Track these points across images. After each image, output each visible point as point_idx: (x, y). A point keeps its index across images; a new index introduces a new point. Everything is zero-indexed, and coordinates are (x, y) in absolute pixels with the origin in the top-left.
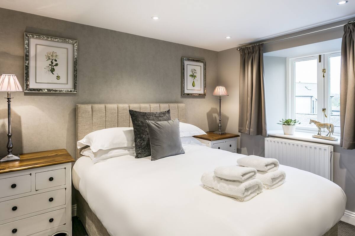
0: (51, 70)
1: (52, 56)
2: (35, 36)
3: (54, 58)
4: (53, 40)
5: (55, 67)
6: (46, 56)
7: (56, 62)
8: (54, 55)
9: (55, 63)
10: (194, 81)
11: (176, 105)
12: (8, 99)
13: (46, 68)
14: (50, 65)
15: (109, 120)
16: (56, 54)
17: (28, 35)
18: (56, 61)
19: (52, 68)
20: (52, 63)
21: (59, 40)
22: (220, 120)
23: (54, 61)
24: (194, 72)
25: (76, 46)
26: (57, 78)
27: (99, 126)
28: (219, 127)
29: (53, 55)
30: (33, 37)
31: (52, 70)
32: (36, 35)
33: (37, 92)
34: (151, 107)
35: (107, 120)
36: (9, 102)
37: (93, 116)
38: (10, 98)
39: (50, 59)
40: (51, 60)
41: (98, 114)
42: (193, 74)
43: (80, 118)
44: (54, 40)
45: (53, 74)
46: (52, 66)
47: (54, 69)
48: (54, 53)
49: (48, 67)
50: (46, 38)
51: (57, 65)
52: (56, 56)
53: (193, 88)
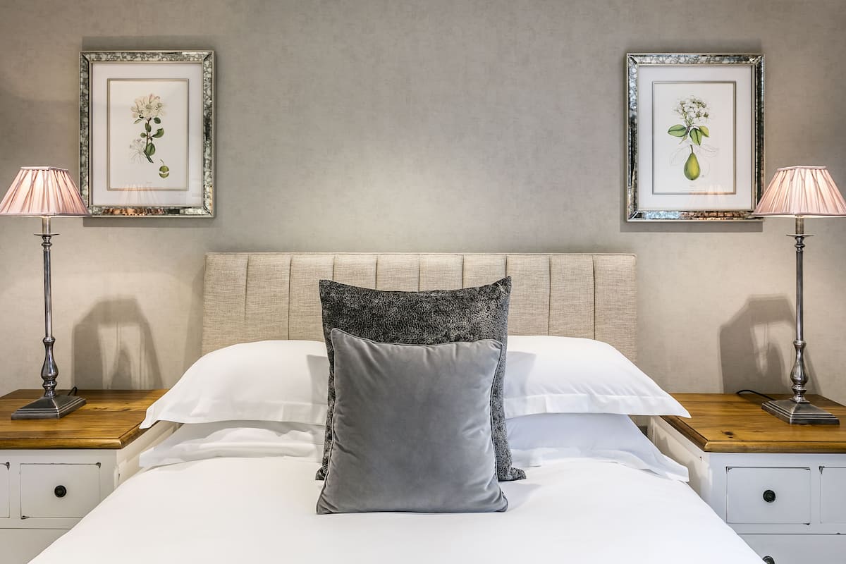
0: (145, 152)
1: (148, 108)
2: (104, 57)
3: (153, 114)
4: (146, 59)
5: (155, 141)
6: (133, 109)
7: (159, 126)
8: (154, 104)
9: (155, 128)
10: (692, 155)
11: (585, 261)
12: (44, 236)
13: (132, 144)
14: (143, 135)
15: (302, 309)
16: (157, 101)
17: (87, 57)
18: (158, 121)
19: (147, 145)
20: (149, 129)
21: (162, 58)
22: (796, 347)
23: (152, 123)
24: (693, 115)
25: (209, 70)
26: (161, 173)
27: (269, 325)
28: (795, 381)
29: (152, 104)
30: (99, 60)
31: (149, 151)
32: (105, 53)
33: (108, 217)
34: (467, 265)
35: (293, 308)
36: (45, 247)
37: (249, 292)
38: (50, 236)
39: (142, 118)
40: (145, 121)
41: (264, 287)
42: (689, 122)
43: (209, 297)
44: (150, 59)
45: (150, 160)
46: (148, 139)
47: (152, 146)
48: (153, 98)
49: (139, 141)
50: (129, 57)
51: (160, 133)
52: (159, 106)
53: (687, 185)
